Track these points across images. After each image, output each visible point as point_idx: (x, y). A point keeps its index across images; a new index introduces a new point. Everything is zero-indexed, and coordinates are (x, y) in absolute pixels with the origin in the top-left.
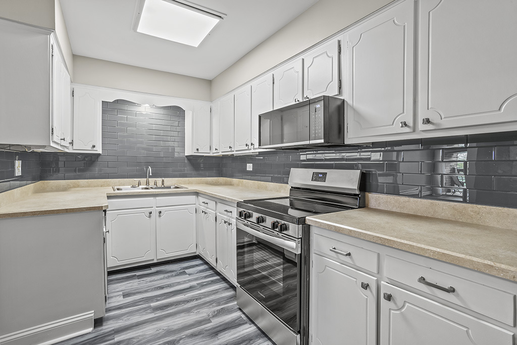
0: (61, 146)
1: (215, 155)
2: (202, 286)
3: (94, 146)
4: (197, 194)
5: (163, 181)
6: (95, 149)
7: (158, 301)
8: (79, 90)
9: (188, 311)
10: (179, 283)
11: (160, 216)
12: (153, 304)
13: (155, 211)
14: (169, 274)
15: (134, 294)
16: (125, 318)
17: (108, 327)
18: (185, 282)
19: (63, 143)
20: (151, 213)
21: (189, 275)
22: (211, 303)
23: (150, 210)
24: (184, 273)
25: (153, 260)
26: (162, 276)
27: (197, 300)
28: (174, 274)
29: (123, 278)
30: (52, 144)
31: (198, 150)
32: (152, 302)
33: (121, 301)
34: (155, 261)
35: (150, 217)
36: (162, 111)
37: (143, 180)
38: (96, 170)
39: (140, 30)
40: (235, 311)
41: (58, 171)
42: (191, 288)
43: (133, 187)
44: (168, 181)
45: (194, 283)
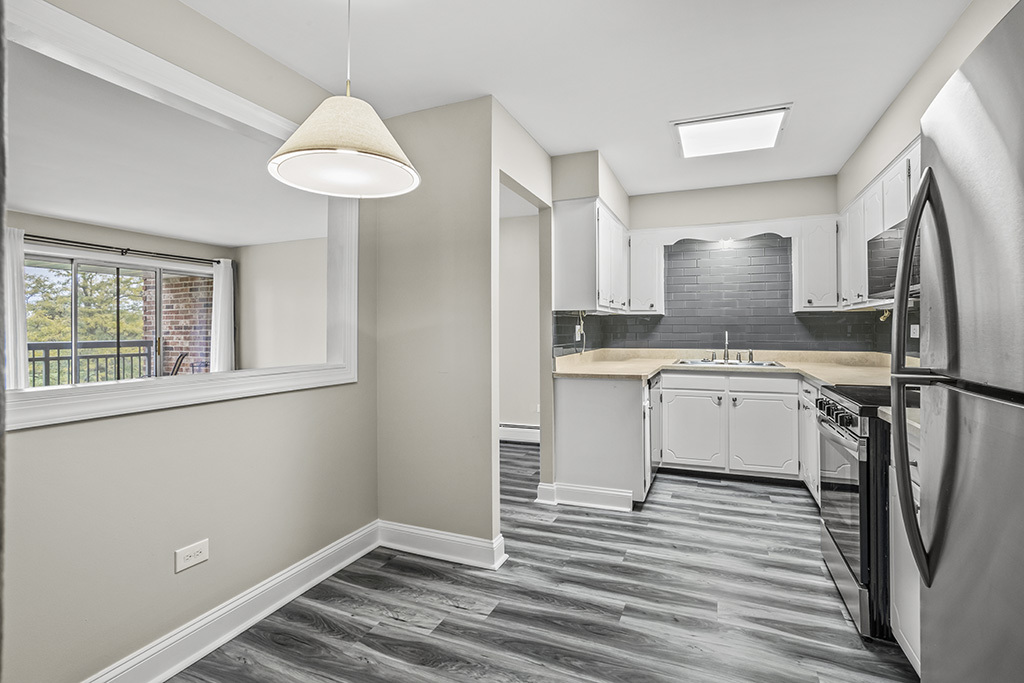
0: (612, 308)
1: (846, 309)
2: (784, 519)
3: (652, 306)
4: (800, 376)
5: (751, 354)
6: (653, 309)
7: (710, 513)
8: (637, 237)
9: (744, 534)
10: (750, 506)
11: (735, 405)
12: (701, 514)
13: (727, 396)
14: (743, 493)
15: (685, 498)
16: (664, 514)
17: (644, 514)
18: (760, 507)
19: (612, 305)
20: (720, 399)
21: (773, 502)
22: (783, 538)
23: (720, 394)
24: (768, 498)
25: (724, 469)
26: (731, 492)
27: (764, 529)
28: (750, 494)
29: (680, 481)
30: (598, 309)
31: (810, 302)
32: (703, 511)
33: (668, 499)
34: (727, 472)
35: (719, 404)
36: (750, 244)
37: (721, 352)
38: (658, 336)
39: (688, 154)
40: (816, 559)
41: (624, 337)
42: (764, 516)
43: (704, 361)
44: (760, 355)
45: (775, 513)
